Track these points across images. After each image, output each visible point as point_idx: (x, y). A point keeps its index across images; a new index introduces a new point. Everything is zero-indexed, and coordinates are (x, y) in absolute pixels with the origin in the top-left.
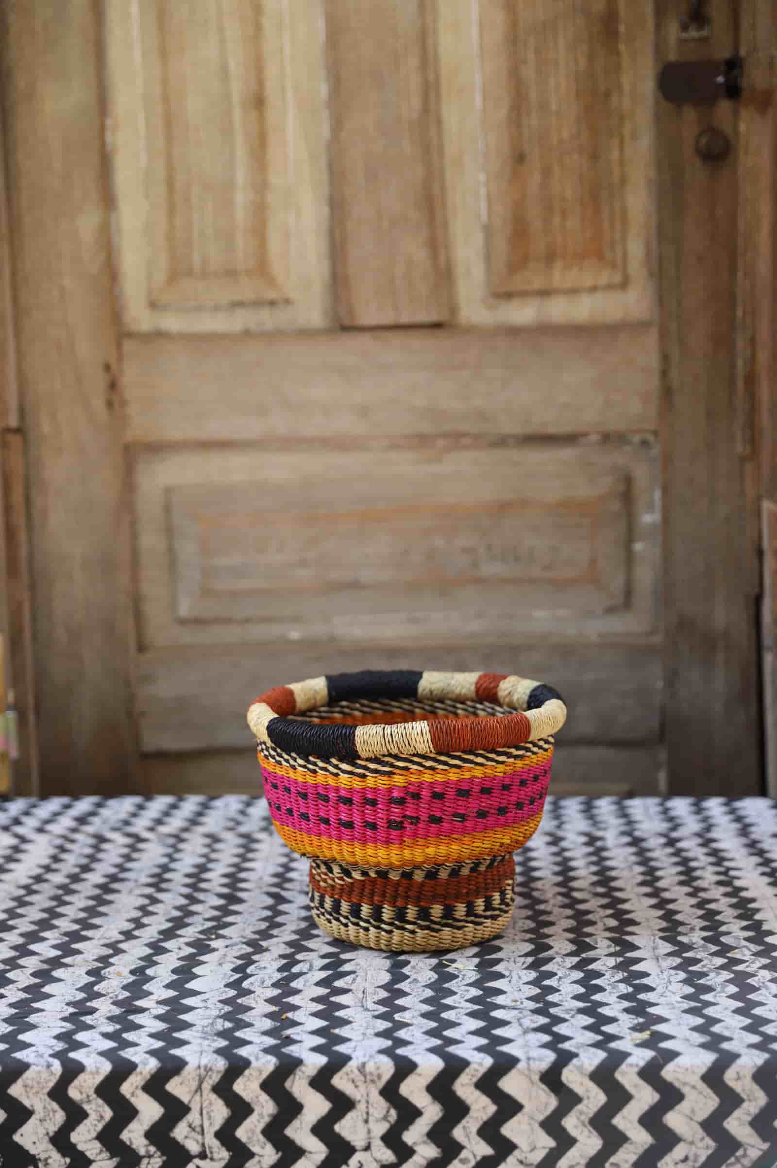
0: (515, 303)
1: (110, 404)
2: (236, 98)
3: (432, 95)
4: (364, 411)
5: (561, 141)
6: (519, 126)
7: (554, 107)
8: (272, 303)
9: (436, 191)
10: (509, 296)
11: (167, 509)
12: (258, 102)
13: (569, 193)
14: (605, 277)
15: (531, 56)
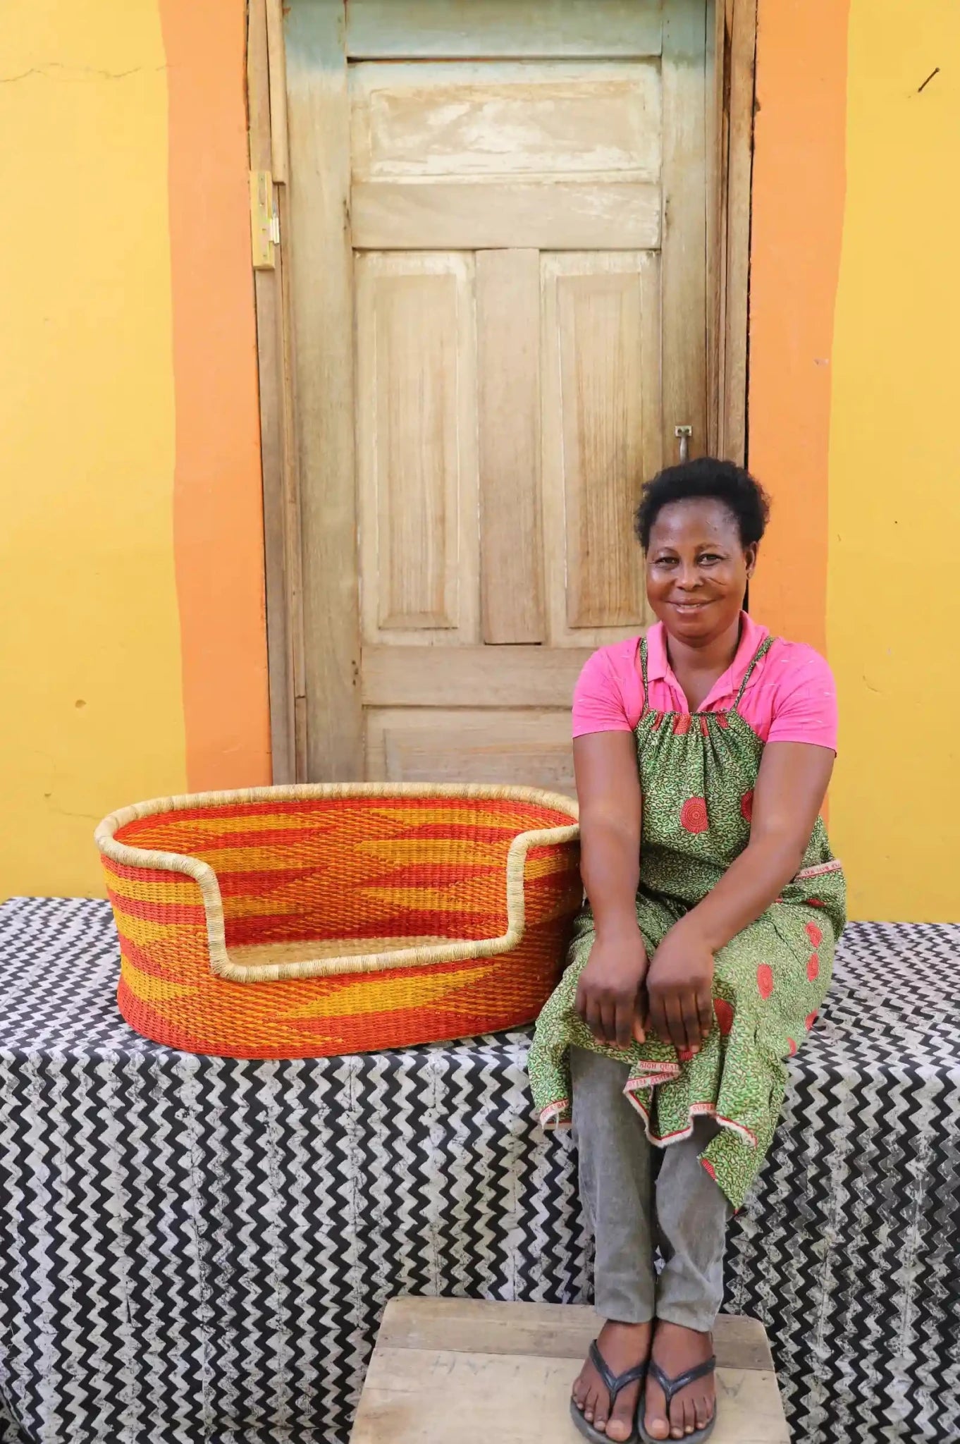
0: (583, 631)
1: (354, 683)
2: (429, 519)
3: (538, 517)
4: (496, 690)
5: (609, 545)
6: (586, 536)
7: (606, 527)
8: (447, 629)
9: (539, 569)
10: (579, 628)
11: (384, 741)
12: (442, 520)
13: (613, 573)
14: (633, 620)
15: (594, 501)
